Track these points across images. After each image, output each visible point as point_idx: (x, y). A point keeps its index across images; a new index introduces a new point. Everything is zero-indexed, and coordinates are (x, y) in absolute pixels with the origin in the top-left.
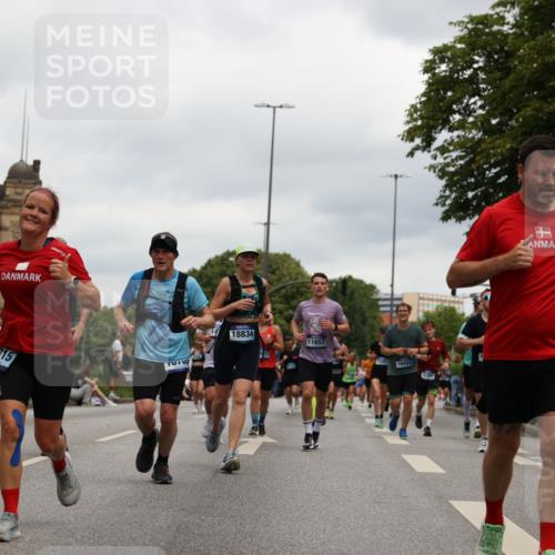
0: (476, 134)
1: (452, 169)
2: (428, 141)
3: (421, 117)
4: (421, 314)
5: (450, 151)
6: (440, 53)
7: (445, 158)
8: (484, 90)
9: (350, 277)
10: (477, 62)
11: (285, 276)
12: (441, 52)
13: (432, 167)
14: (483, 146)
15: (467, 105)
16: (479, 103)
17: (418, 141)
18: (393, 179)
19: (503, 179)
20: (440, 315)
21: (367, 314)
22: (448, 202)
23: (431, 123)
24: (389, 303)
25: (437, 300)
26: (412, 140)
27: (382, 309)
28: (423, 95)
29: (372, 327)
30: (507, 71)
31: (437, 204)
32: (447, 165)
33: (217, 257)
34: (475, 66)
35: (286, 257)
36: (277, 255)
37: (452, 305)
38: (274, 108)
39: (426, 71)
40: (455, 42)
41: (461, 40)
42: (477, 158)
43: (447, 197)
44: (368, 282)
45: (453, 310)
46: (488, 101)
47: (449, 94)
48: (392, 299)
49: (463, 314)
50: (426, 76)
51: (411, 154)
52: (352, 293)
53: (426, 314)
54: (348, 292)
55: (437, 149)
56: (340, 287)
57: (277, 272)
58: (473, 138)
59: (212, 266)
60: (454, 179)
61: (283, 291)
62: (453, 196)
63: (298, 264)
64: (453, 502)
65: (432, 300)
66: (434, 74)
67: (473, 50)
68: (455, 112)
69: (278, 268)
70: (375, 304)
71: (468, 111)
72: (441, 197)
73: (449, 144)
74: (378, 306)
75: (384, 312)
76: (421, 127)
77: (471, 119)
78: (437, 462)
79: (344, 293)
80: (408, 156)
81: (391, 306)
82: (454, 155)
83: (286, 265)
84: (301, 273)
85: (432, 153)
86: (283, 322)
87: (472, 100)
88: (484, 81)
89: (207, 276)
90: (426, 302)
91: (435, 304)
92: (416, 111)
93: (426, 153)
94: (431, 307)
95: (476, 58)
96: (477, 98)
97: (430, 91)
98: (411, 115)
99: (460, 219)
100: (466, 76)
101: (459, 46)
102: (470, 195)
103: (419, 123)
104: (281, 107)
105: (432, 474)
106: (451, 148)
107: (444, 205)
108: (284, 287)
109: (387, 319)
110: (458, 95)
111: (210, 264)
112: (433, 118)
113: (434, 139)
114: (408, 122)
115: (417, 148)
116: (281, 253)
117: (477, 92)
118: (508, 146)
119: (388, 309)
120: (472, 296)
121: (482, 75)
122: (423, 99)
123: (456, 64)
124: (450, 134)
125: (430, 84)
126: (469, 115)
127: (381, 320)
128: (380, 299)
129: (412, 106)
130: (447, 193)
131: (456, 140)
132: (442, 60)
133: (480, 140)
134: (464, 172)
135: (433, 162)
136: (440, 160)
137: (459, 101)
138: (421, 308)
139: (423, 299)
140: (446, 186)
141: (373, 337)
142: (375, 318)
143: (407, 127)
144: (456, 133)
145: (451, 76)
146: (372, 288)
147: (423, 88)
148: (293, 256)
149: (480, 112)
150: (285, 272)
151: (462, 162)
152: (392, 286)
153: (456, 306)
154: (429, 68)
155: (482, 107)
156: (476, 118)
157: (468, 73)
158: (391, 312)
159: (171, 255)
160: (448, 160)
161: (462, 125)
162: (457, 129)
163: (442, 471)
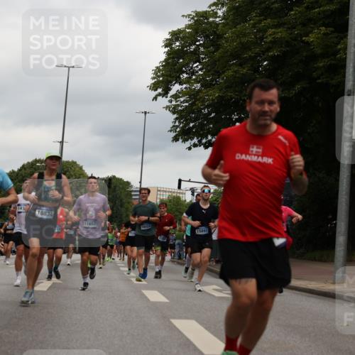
0: (196, 86)
1: (180, 108)
3: (162, 75)
4: (158, 201)
5: (180, 97)
6: (176, 35)
7: (177, 102)
8: (203, 59)
9: (114, 177)
10: (199, 41)
11: (72, 176)
12: (176, 34)
13: (167, 107)
14: (201, 95)
15: (192, 68)
16: (200, 67)
17: (160, 90)
18: (144, 114)
19: (213, 115)
20: (170, 201)
21: (124, 201)
22: (178, 130)
23: (169, 78)
25: (168, 192)
26: (156, 90)
27: (134, 197)
28: (165, 61)
30: (217, 47)
31: (171, 131)
32: (178, 106)
33: (28, 163)
34: (198, 43)
35: (74, 163)
36: (68, 162)
37: (178, 195)
38: (69, 68)
39: (166, 46)
40: (186, 28)
41: (189, 26)
42: (197, 102)
43: (177, 127)
44: (125, 180)
45: (179, 198)
46: (204, 66)
47: (181, 61)
49: (185, 201)
50: (166, 49)
51: (155, 98)
52: (115, 187)
53: (162, 200)
54: (112, 186)
55: (172, 96)
57: (67, 173)
58: (195, 89)
59: (25, 169)
60: (182, 115)
62: (181, 126)
63: (81, 168)
64: (172, 321)
65: (165, 191)
66: (172, 48)
67: (197, 33)
68: (183, 72)
69: (68, 171)
70: (129, 194)
72: (174, 126)
73: (180, 93)
74: (131, 196)
75: (135, 199)
76: (162, 81)
77: (194, 77)
78: (163, 295)
79: (109, 186)
80: (153, 100)
82: (182, 99)
83: (73, 168)
84: (83, 174)
85: (169, 99)
87: (195, 65)
88: (203, 53)
89: (21, 175)
90: (162, 193)
91: (168, 194)
92: (159, 71)
93: (164, 98)
94: (165, 197)
95: (199, 38)
96: (198, 64)
97: (169, 58)
98: (156, 73)
99: (185, 141)
100: (192, 50)
101: (188, 30)
103: (161, 79)
104: (73, 67)
105: (160, 302)
106: (181, 95)
107: (176, 131)
110: (186, 62)
111: (24, 167)
112: (170, 76)
113: (170, 89)
114: (153, 78)
115: (159, 95)
116: (71, 160)
117: (198, 60)
118: (217, 95)
120: (191, 189)
121: (202, 49)
122: (164, 64)
123: (186, 42)
124: (181, 87)
125: (168, 54)
126: (193, 75)
127: (132, 204)
128: (132, 191)
129: (157, 68)
130: (177, 124)
131: (184, 90)
132: (177, 40)
133: (200, 91)
135: (169, 104)
136: (174, 103)
137: (187, 65)
138: (158, 197)
139: (160, 191)
140: (176, 119)
142: (129, 203)
143: (153, 81)
144: (184, 86)
145: (182, 49)
146: (128, 183)
148: (78, 163)
149: (200, 72)
150: (72, 174)
151: (187, 104)
152: (140, 182)
153: (181, 196)
154: (168, 44)
155: (201, 70)
156: (197, 76)
157: (193, 48)
161: (188, 81)
162: (185, 83)
163: (167, 301)
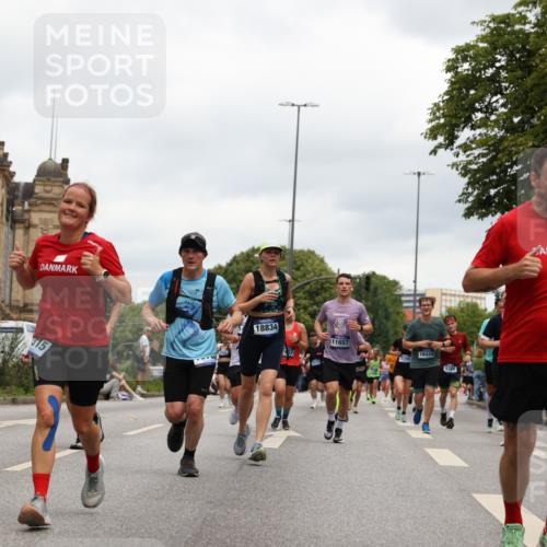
0: (497, 132)
1: (474, 167)
2: (451, 139)
3: (444, 116)
4: (444, 310)
5: (472, 149)
6: (463, 53)
7: (468, 156)
8: (506, 88)
9: (374, 273)
10: (499, 61)
11: (309, 272)
12: (463, 51)
13: (454, 165)
14: (506, 144)
15: (490, 103)
16: (501, 101)
17: (441, 139)
18: (416, 176)
20: (462, 310)
21: (391, 310)
22: (471, 199)
23: (454, 121)
24: (412, 298)
26: (435, 138)
27: (405, 305)
28: (447, 93)
29: (395, 323)
30: (529, 70)
31: (459, 201)
32: (470, 163)
33: (242, 253)
34: (498, 65)
35: (311, 254)
36: (301, 252)
37: (474, 300)
38: (299, 107)
39: (448, 70)
40: (477, 41)
41: (482, 39)
42: (499, 156)
44: (391, 278)
45: (475, 306)
46: (510, 99)
47: (472, 92)
48: (415, 295)
49: (486, 310)
50: (449, 75)
51: (434, 152)
52: (376, 289)
53: (449, 310)
54: (372, 287)
55: (460, 147)
56: (364, 283)
57: (302, 268)
58: (495, 135)
59: (238, 263)
60: (477, 177)
61: (308, 287)
62: (475, 193)
63: (322, 261)
64: (475, 496)
65: (455, 295)
66: (457, 73)
67: (495, 49)
68: (478, 110)
69: (302, 265)
70: (398, 300)
71: (489, 109)
72: (463, 194)
73: (472, 142)
74: (401, 302)
75: (407, 307)
76: (444, 125)
77: (493, 117)
78: (459, 456)
79: (367, 289)
80: (431, 153)
81: (414, 301)
82: (477, 152)
83: (310, 261)
84: (325, 269)
85: (455, 150)
86: (307, 317)
87: (495, 99)
88: (506, 80)
89: (232, 271)
90: (448, 298)
91: (458, 299)
92: (439, 109)
93: (448, 151)
94: (454, 303)
95: (499, 57)
96: (499, 96)
97: (453, 90)
98: (433, 113)
99: (482, 216)
100: (488, 75)
101: (481, 45)
102: (492, 192)
103: (442, 121)
104: (305, 105)
105: (455, 467)
106: (474, 146)
107: (466, 201)
108: (308, 283)
109: (410, 314)
110: (481, 94)
111: (235, 260)
112: (455, 116)
113: (457, 137)
114: (431, 121)
115: (440, 146)
116: (306, 249)
117: (499, 91)
119: (411, 304)
121: (504, 74)
122: (446, 97)
123: (479, 63)
124: (473, 132)
125: (452, 83)
126: (491, 114)
127: (404, 315)
128: (403, 295)
129: (435, 105)
130: (470, 190)
131: (478, 138)
132: (465, 59)
133: (503, 138)
134: (487, 169)
135: (455, 160)
136: (463, 157)
137: (481, 99)
138: (444, 303)
139: (445, 294)
140: (469, 183)
141: (396, 333)
142: (398, 313)
143: (430, 126)
144: (478, 131)
145: (473, 75)
146: (395, 283)
147: (445, 87)
148: (317, 252)
149: (503, 110)
150: (310, 269)
151: (484, 160)
152: (415, 282)
153: (478, 302)
154: (452, 67)
155: (503, 105)
156: (498, 116)
157: (490, 71)
158: (414, 307)
159: (200, 254)
160: (471, 158)
161: (484, 123)
162: (479, 127)
163: (466, 465)
